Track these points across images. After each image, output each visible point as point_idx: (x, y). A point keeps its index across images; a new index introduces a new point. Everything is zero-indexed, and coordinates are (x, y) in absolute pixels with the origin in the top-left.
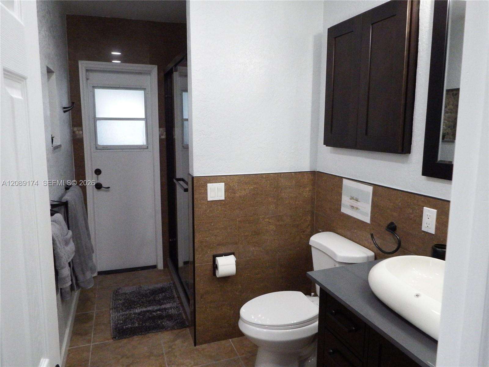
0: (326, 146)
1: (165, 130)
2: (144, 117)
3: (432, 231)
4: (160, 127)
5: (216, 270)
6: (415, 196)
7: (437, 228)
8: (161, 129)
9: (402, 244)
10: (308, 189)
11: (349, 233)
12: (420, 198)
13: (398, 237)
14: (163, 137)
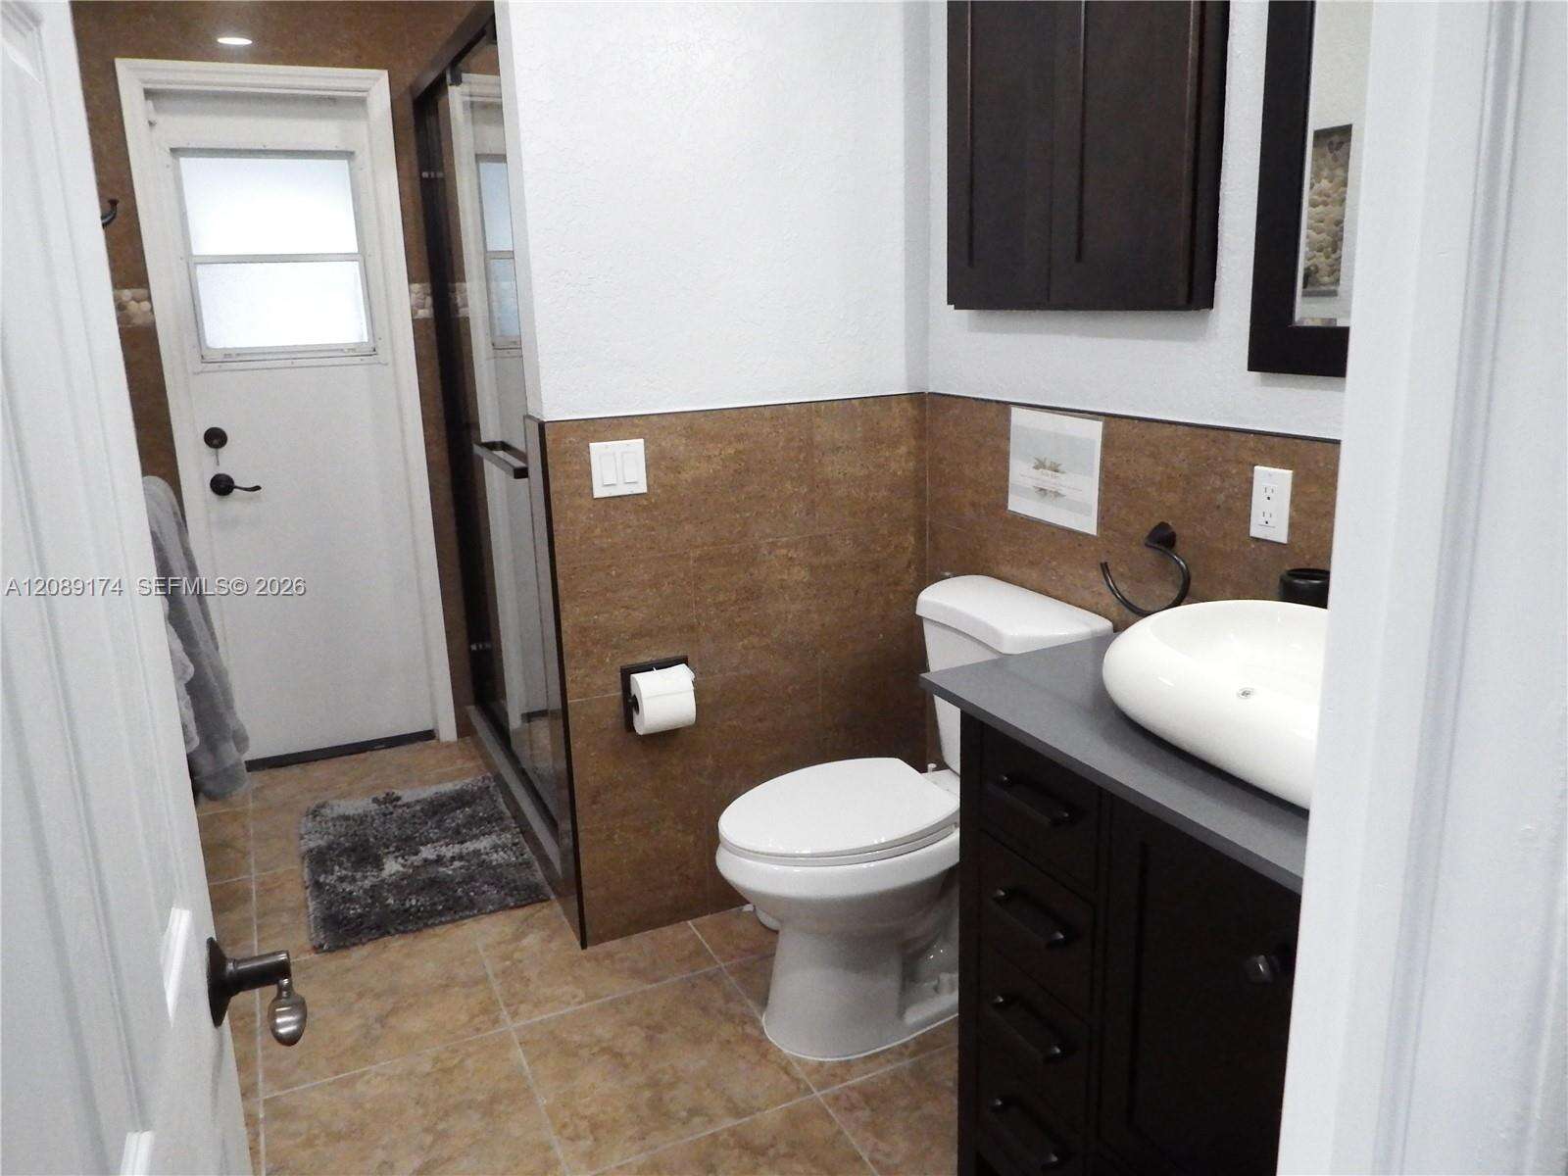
0: (955, 308)
1: (429, 291)
2: (353, 248)
3: (1280, 533)
4: (411, 280)
5: (635, 713)
6: (1229, 437)
7: (1293, 526)
8: (416, 287)
9: (1193, 584)
10: (903, 449)
11: (1034, 575)
12: (1243, 439)
13: (1182, 563)
14: (425, 313)
